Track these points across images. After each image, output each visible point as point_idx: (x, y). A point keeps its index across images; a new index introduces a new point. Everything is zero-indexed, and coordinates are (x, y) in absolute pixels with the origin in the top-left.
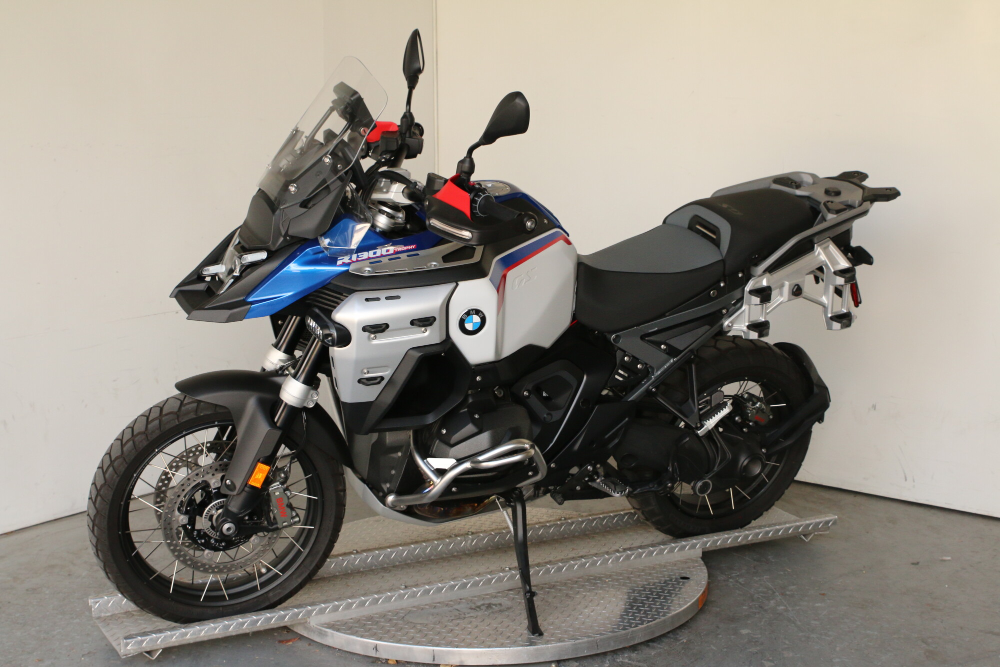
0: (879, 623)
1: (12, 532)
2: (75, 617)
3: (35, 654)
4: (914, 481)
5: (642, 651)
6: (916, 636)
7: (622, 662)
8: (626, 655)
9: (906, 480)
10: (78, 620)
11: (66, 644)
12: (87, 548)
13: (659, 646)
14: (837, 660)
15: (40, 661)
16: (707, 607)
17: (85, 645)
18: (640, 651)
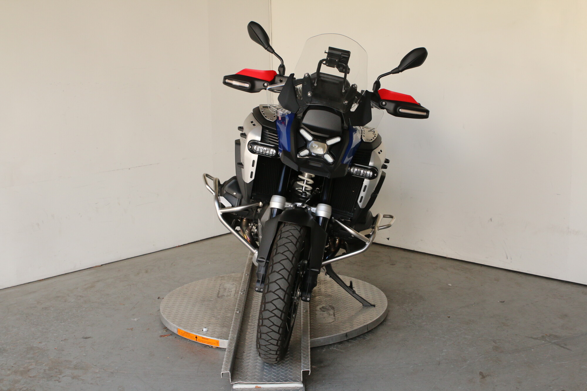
0: (473, 332)
1: (43, 280)
2: (62, 322)
3: (39, 339)
4: (511, 259)
5: (344, 344)
6: (491, 338)
7: (332, 349)
8: (335, 346)
9: (507, 258)
10: (64, 323)
11: (55, 335)
12: (77, 288)
13: (354, 341)
14: (445, 350)
15: (40, 343)
16: (385, 322)
17: (64, 336)
18: (343, 344)
